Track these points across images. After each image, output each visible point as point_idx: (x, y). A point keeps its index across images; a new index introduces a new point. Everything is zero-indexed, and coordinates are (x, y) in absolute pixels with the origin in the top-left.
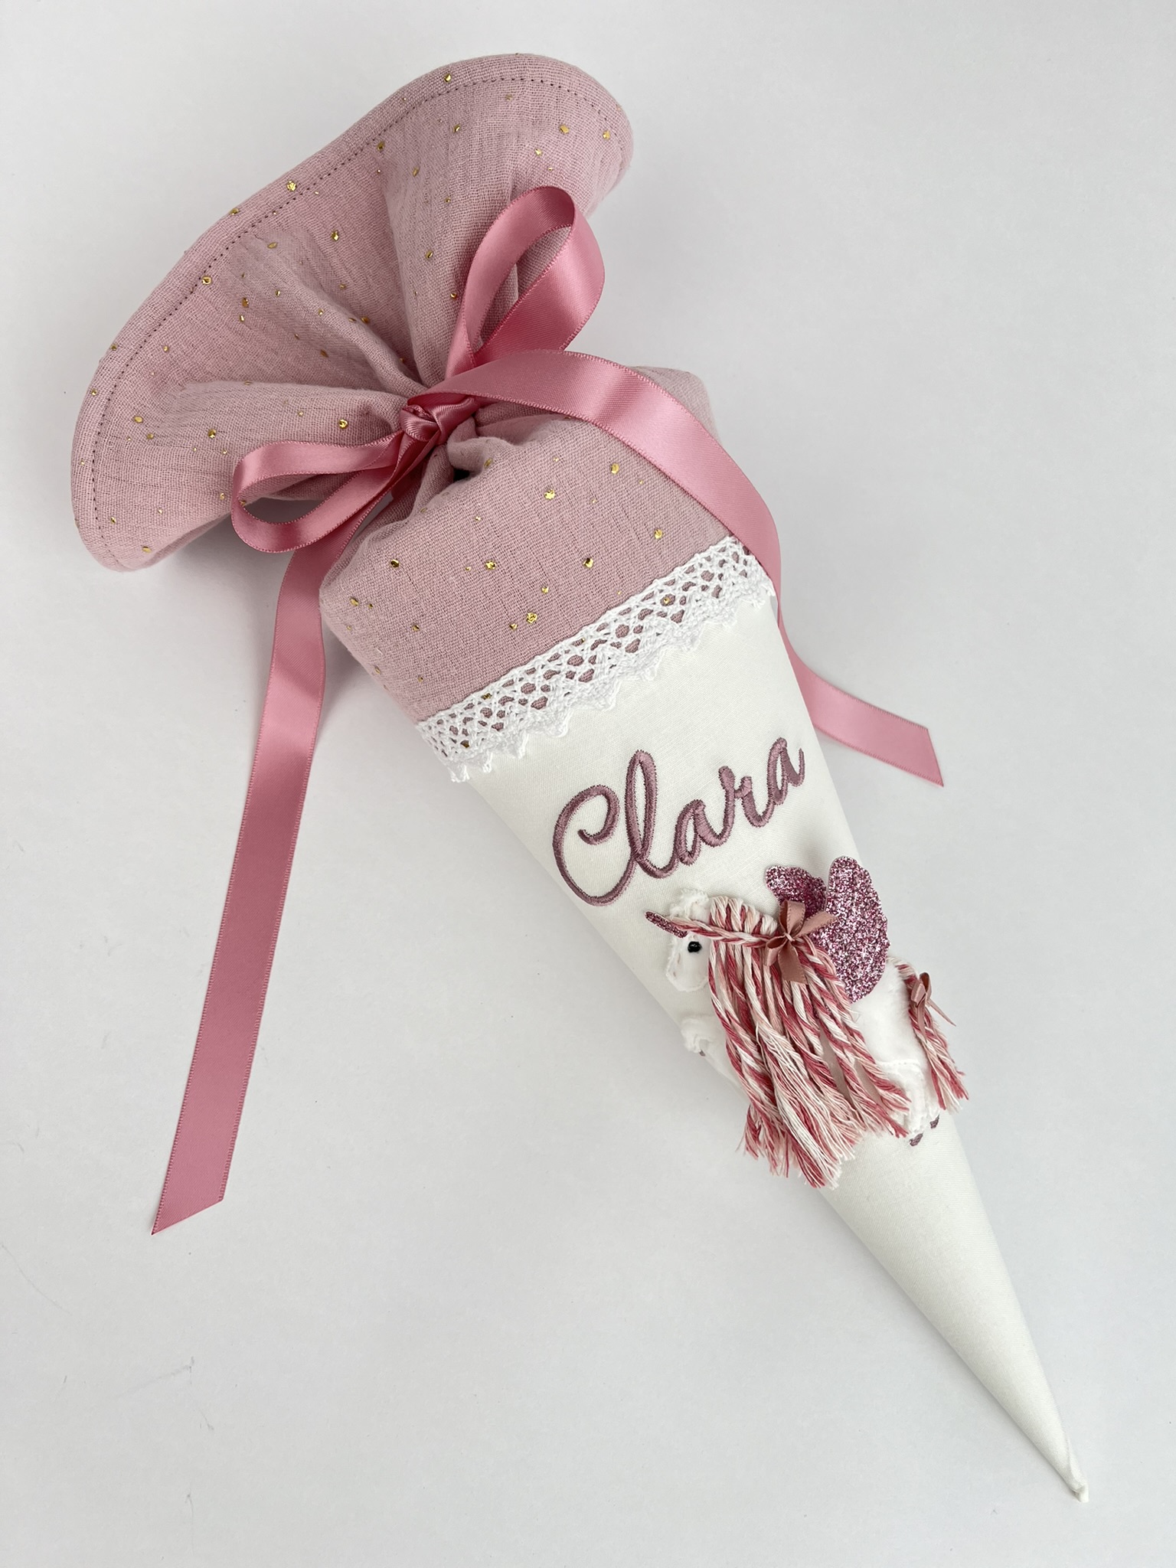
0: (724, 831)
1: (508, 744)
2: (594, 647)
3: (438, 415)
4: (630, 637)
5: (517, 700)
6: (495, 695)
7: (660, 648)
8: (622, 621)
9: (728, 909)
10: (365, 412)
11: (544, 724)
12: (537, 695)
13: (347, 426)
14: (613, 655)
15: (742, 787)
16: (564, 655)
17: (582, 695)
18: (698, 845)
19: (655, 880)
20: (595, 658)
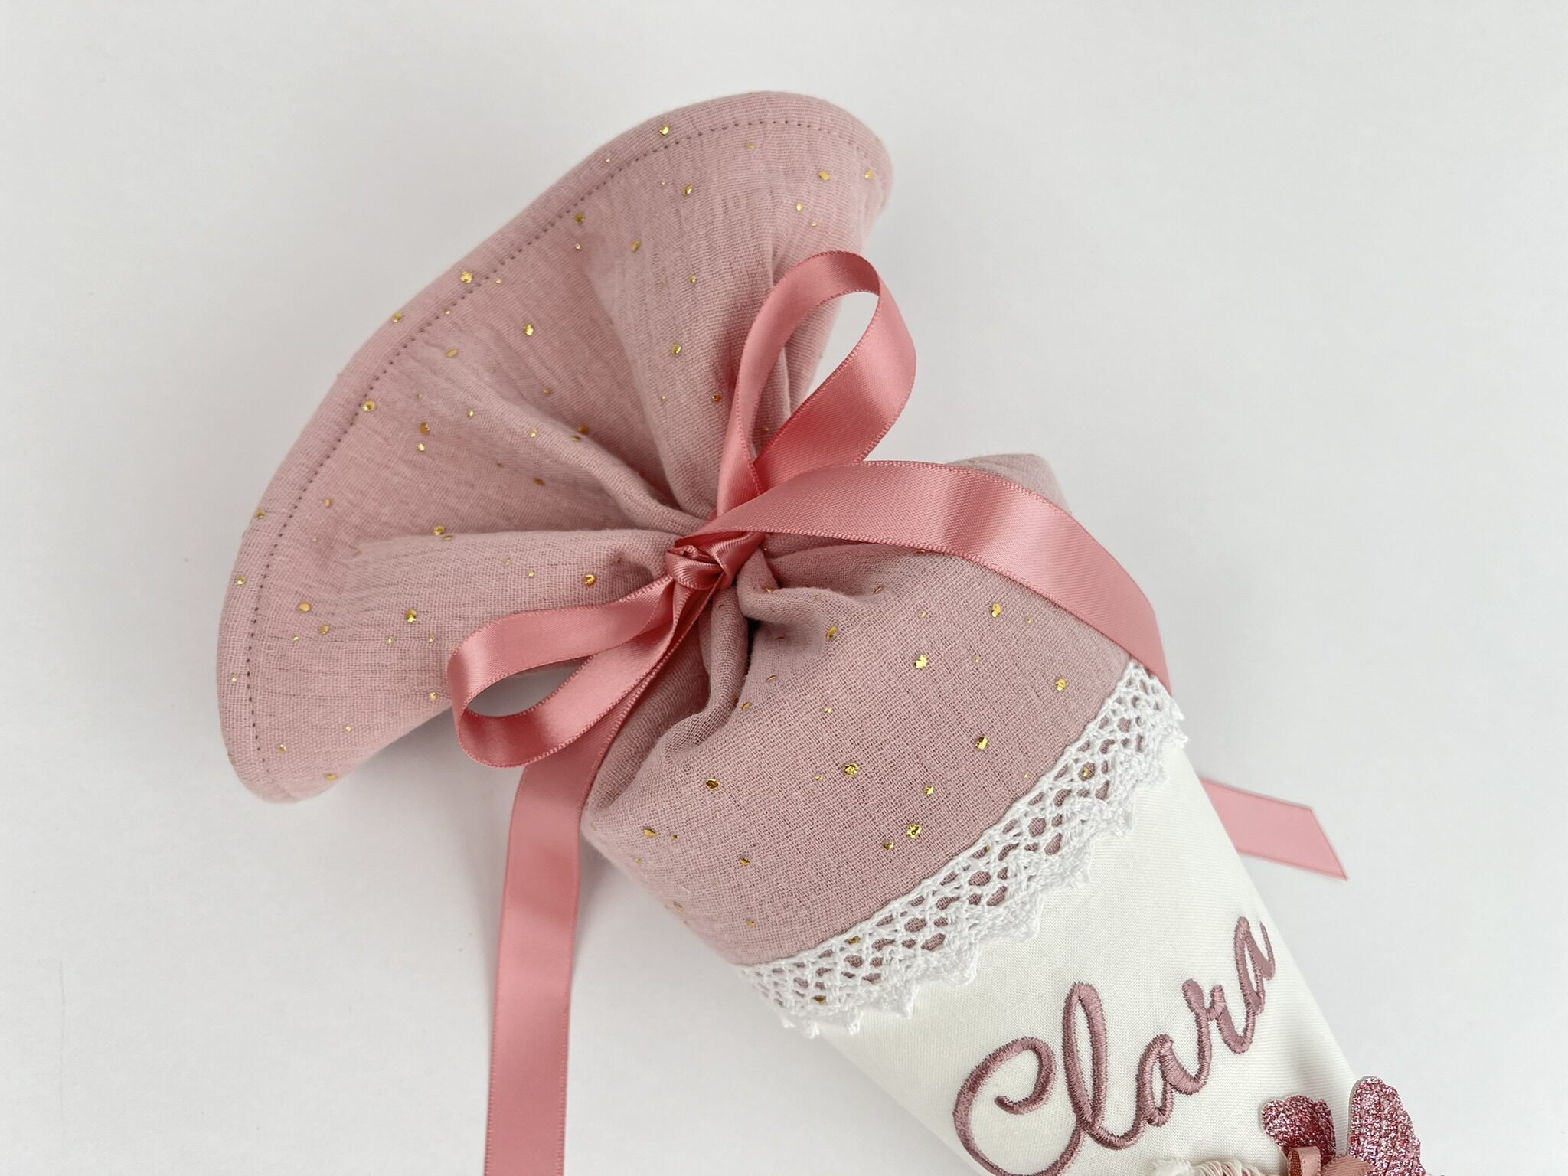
0: (1201, 1070)
1: (888, 1000)
2: (1003, 856)
3: (720, 553)
4: (1050, 833)
5: (899, 942)
6: (867, 937)
7: (1088, 840)
8: (1035, 814)
10: (616, 560)
11: (943, 969)
12: (929, 933)
13: (594, 581)
14: (1030, 863)
15: (1213, 1002)
16: (963, 874)
17: (994, 924)
18: (1169, 1096)
19: (1113, 1152)
20: (1006, 870)
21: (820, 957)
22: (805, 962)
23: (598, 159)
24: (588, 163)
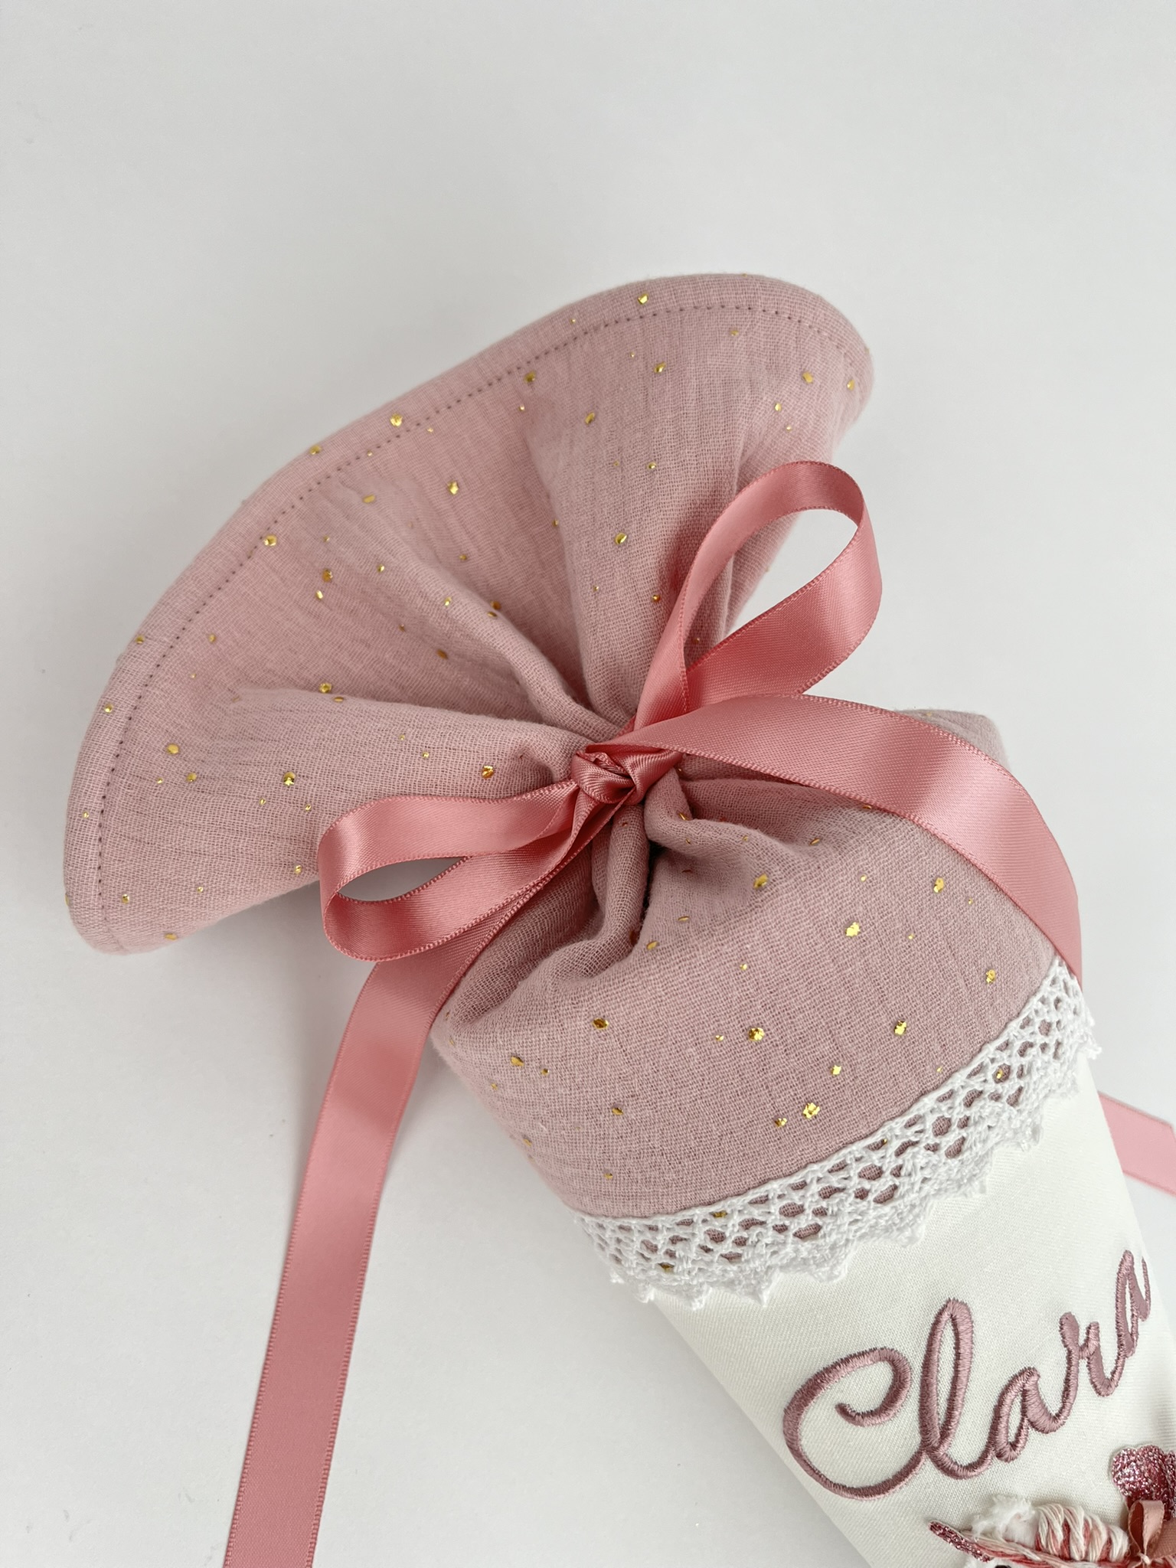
0: (1061, 1411)
1: (744, 1283)
2: (900, 1152)
3: (634, 766)
4: (953, 1135)
5: (770, 1225)
6: (736, 1214)
7: (992, 1148)
8: (941, 1111)
9: (1067, 1528)
10: (520, 755)
11: (812, 1262)
12: (805, 1221)
13: (492, 774)
14: (927, 1163)
15: (1087, 1340)
16: (854, 1165)
17: (877, 1223)
18: (1023, 1432)
19: (951, 1481)
20: (900, 1168)
21: (678, 1224)
22: (660, 1226)
23: (564, 315)
24: (551, 319)
